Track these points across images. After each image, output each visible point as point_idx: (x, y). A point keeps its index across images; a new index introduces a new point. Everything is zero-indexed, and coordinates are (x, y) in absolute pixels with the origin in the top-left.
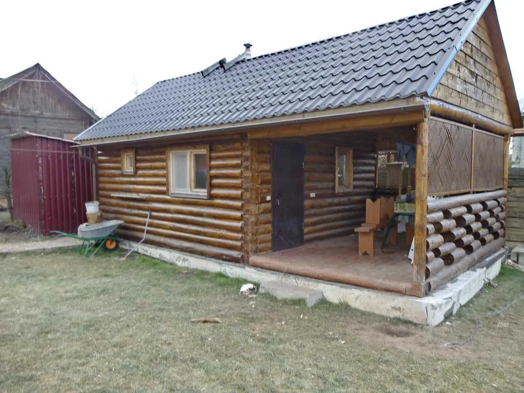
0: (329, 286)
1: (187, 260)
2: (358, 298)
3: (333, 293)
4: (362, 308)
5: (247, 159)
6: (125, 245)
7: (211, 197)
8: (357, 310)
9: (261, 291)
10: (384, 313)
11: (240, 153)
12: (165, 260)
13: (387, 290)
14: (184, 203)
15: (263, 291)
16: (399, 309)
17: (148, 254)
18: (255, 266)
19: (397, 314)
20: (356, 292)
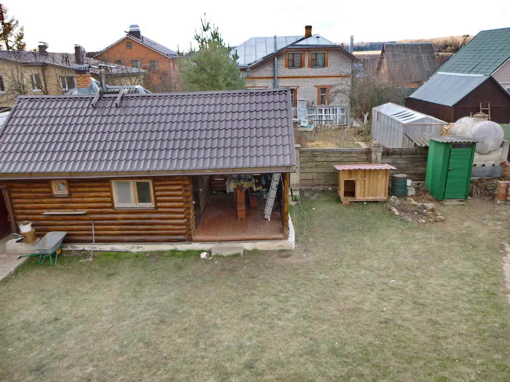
0: (247, 243)
1: (141, 247)
2: (261, 246)
3: (248, 246)
4: (264, 249)
5: (186, 186)
6: (67, 247)
7: (157, 207)
8: (262, 251)
9: (213, 254)
10: (274, 249)
11: (180, 182)
12: (118, 250)
13: (274, 239)
14: (129, 213)
15: (214, 254)
16: (281, 246)
17: (98, 249)
18: (197, 241)
19: (280, 248)
20: (260, 243)
